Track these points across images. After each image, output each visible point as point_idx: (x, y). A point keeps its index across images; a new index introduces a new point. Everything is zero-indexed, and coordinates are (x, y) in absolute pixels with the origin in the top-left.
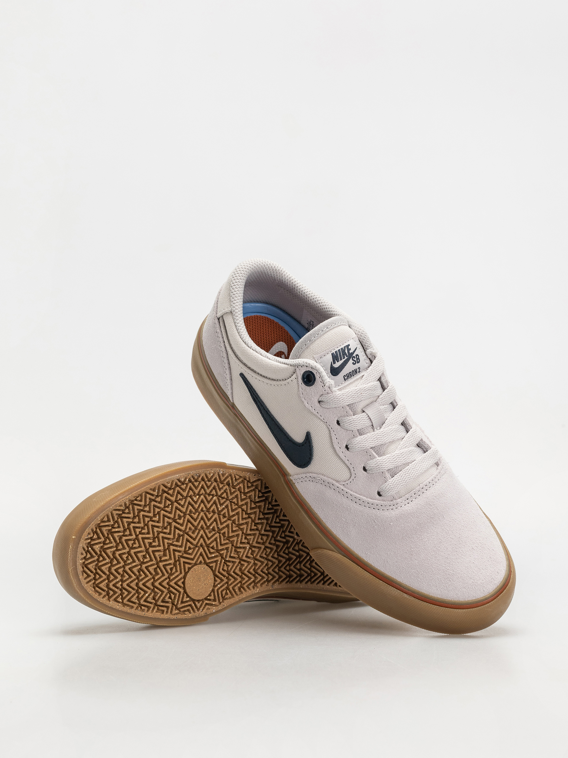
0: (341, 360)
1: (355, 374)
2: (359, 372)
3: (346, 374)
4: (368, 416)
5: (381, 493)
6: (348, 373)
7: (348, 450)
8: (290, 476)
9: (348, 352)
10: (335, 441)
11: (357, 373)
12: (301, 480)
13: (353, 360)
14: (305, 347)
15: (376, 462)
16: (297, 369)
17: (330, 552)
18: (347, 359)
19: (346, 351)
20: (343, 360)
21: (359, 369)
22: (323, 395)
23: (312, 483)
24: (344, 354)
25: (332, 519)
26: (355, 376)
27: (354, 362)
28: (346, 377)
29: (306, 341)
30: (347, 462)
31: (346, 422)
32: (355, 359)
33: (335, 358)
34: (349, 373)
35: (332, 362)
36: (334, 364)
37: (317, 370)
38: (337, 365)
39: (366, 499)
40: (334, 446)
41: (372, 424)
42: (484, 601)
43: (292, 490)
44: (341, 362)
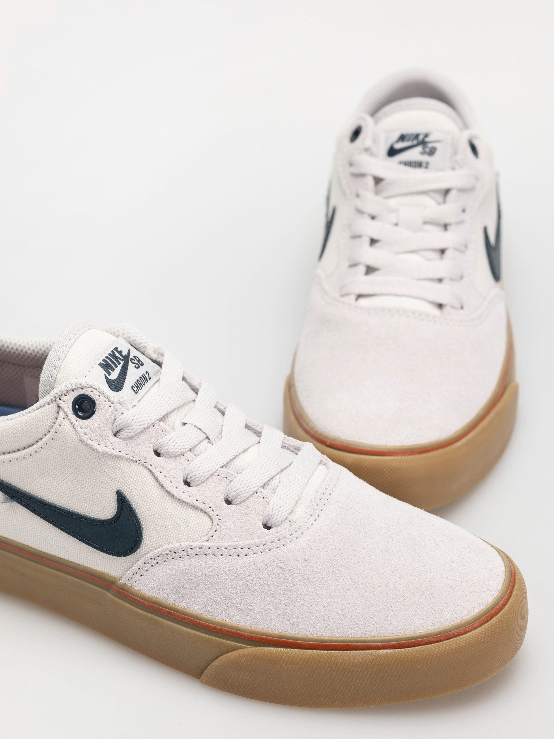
0: (116, 366)
1: (146, 383)
2: (150, 379)
3: (134, 384)
4: (195, 426)
5: (268, 522)
6: (135, 382)
7: (189, 486)
8: (120, 580)
9: (122, 356)
10: (165, 482)
11: (148, 381)
12: (139, 575)
13: (133, 363)
14: (55, 372)
15: (241, 481)
16: (61, 403)
17: (235, 653)
18: (124, 363)
19: (117, 355)
20: (120, 367)
21: (147, 373)
22: (116, 419)
23: (157, 567)
24: (116, 358)
25: (214, 601)
26: (146, 384)
27: (137, 366)
28: (134, 387)
29: (53, 362)
30: (197, 504)
31: (169, 444)
32: (136, 362)
33: (107, 366)
34: (137, 381)
35: (105, 374)
36: (109, 376)
37: (91, 387)
38: (114, 375)
39: (252, 542)
40: (168, 489)
41: (205, 436)
42: (498, 605)
43: (133, 598)
44: (118, 370)
